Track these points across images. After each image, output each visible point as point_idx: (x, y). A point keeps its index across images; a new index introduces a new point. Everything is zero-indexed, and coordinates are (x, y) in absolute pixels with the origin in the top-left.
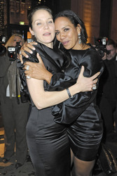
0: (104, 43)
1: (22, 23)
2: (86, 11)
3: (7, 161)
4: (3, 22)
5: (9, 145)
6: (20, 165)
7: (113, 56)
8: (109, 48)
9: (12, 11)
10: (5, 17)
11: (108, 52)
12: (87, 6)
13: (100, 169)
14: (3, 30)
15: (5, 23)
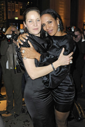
0: (73, 30)
1: (17, 18)
2: (61, 9)
3: (8, 113)
4: (3, 18)
5: (10, 102)
6: (18, 115)
7: (80, 39)
8: (76, 33)
9: (9, 10)
10: (5, 14)
11: (76, 36)
12: (61, 5)
13: (72, 117)
14: (3, 23)
15: (5, 18)
